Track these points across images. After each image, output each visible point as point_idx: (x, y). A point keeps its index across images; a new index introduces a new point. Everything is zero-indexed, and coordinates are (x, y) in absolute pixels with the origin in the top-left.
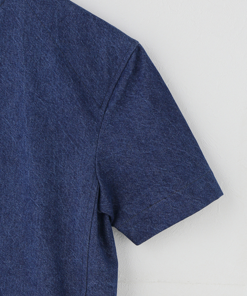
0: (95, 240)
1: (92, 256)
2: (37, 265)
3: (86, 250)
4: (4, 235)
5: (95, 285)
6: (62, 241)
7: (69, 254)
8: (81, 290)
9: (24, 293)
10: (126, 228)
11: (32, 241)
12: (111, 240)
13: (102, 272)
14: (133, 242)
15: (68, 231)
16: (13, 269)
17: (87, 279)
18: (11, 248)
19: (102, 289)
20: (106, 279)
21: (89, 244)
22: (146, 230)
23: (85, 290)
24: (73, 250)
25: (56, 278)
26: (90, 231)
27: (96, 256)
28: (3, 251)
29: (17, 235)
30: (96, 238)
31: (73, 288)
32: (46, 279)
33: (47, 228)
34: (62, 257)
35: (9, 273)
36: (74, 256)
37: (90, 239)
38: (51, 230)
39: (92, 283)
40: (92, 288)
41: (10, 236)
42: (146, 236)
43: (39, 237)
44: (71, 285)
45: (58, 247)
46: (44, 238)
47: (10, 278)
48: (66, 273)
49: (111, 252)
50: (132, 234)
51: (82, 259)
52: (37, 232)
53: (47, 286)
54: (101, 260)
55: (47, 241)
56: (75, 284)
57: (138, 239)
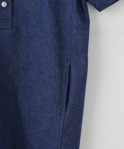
0: (75, 8)
1: (73, 16)
2: (46, 22)
3: (71, 13)
4: (32, 7)
5: (76, 32)
6: (60, 9)
7: (63, 17)
8: (69, 36)
9: (41, 37)
10: (94, 2)
11: (44, 9)
12: (86, 9)
13: (79, 25)
14: (98, 10)
15: (63, 4)
16: (36, 25)
17: (72, 30)
18: (35, 13)
19: (79, 35)
20: (82, 30)
21: (72, 10)
22: (104, 3)
23: (71, 36)
24: (65, 14)
25: (56, 29)
26: (73, 3)
27: (76, 16)
28: (31, 15)
29: (37, 7)
30: (75, 7)
31: (66, 34)
32: (50, 29)
33: (51, 2)
34: (60, 18)
35: (34, 27)
36: (65, 17)
37: (72, 7)
38: (53, 3)
39: (75, 31)
40: (74, 34)
41: (34, 7)
42: (104, 6)
43: (47, 7)
44: (65, 33)
45: (58, 12)
46: (49, 7)
47: (35, 29)
48: (62, 27)
49: (86, 15)
50: (97, 5)
51: (69, 19)
52: (46, 4)
53: (51, 33)
54: (78, 19)
55: (51, 9)
56: (66, 33)
57: (100, 8)
